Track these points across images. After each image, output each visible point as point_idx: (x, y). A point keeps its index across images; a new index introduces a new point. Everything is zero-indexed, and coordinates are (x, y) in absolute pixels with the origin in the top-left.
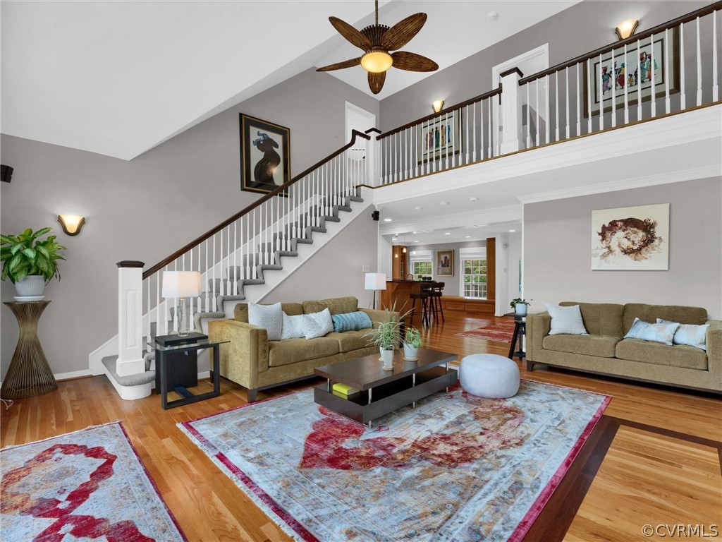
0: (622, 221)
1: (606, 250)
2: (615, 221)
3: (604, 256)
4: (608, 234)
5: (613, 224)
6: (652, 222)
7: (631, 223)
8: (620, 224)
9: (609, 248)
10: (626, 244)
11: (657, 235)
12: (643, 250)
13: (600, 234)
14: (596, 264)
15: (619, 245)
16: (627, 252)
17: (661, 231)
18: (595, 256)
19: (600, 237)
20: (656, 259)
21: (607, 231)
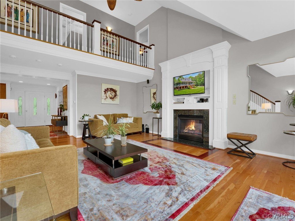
0: (110, 88)
1: (106, 97)
2: (108, 88)
3: (105, 99)
4: (106, 92)
5: (108, 89)
6: (116, 90)
7: (112, 89)
8: (109, 89)
9: (106, 96)
10: (111, 96)
11: (117, 94)
12: (114, 98)
13: (104, 92)
14: (103, 101)
15: (109, 96)
16: (111, 98)
17: (118, 93)
18: (103, 99)
19: (104, 93)
20: (117, 101)
21: (106, 91)
